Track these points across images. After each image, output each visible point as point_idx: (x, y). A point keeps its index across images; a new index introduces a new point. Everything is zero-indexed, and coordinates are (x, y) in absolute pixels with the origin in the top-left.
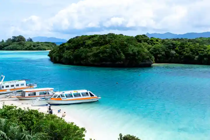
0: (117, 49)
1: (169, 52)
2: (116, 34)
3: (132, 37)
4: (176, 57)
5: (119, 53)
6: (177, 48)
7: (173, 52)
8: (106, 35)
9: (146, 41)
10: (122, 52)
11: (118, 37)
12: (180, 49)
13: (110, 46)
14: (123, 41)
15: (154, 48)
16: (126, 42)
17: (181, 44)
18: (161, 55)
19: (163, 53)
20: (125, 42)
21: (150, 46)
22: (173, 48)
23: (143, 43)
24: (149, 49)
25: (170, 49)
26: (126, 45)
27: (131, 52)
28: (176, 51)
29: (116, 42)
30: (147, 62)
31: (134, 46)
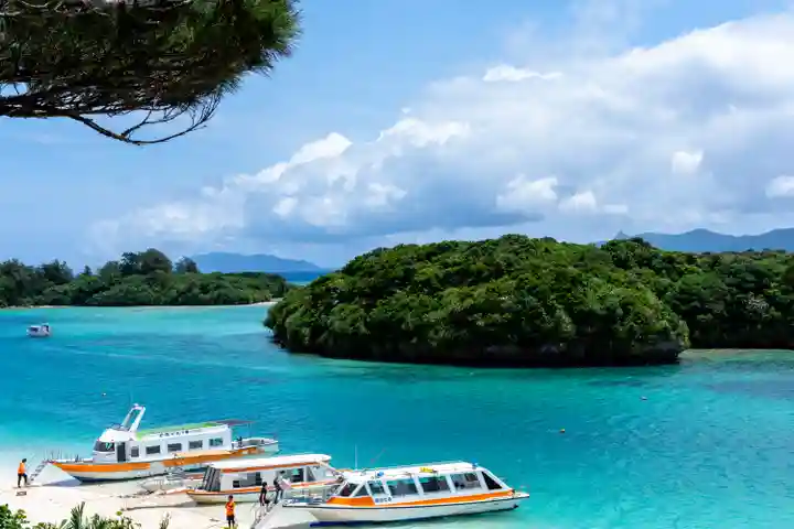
0: (542, 297)
1: (741, 304)
2: (531, 237)
3: (590, 248)
4: (772, 322)
5: (551, 310)
6: (774, 290)
7: (758, 303)
8: (496, 243)
9: (645, 262)
10: (560, 306)
11: (543, 249)
12: (785, 292)
13: (513, 283)
14: (563, 263)
15: (680, 288)
16: (575, 266)
17: (788, 271)
18: (710, 316)
19: (719, 308)
20: (571, 268)
21: (666, 281)
22: (759, 289)
23: (637, 269)
24: (660, 294)
25: (746, 291)
26: (575, 281)
27: (597, 307)
28: (770, 299)
29: (535, 269)
30: (664, 346)
31: (608, 282)
